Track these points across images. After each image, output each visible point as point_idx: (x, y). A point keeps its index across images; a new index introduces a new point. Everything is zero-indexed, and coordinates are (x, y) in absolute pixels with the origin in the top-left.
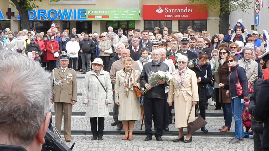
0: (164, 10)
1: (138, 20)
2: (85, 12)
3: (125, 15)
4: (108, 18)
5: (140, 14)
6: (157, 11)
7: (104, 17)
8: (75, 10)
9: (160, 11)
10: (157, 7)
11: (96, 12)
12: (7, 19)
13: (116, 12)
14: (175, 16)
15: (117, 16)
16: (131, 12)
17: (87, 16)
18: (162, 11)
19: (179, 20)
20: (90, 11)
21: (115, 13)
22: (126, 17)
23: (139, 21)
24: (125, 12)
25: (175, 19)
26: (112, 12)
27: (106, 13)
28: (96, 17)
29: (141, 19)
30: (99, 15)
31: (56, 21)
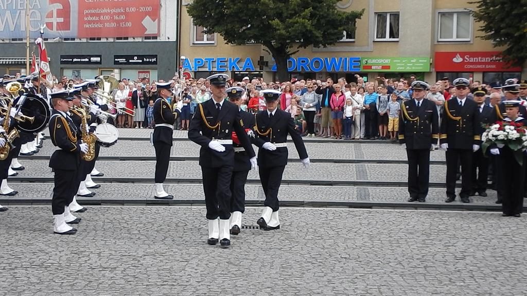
0: (464, 59)
1: (429, 71)
2: (360, 61)
3: (411, 65)
4: (389, 69)
5: (431, 64)
6: (455, 60)
7: (383, 67)
8: (346, 59)
9: (458, 60)
10: (454, 55)
11: (374, 61)
12: (258, 70)
13: (399, 61)
14: (479, 66)
15: (402, 66)
16: (420, 61)
17: (362, 66)
18: (460, 60)
19: (484, 72)
20: (366, 60)
21: (398, 63)
22: (413, 68)
23: (429, 73)
24: (412, 61)
25: (478, 71)
26: (395, 61)
27: (387, 62)
28: (373, 67)
29: (433, 70)
30: (377, 64)
31: (321, 73)
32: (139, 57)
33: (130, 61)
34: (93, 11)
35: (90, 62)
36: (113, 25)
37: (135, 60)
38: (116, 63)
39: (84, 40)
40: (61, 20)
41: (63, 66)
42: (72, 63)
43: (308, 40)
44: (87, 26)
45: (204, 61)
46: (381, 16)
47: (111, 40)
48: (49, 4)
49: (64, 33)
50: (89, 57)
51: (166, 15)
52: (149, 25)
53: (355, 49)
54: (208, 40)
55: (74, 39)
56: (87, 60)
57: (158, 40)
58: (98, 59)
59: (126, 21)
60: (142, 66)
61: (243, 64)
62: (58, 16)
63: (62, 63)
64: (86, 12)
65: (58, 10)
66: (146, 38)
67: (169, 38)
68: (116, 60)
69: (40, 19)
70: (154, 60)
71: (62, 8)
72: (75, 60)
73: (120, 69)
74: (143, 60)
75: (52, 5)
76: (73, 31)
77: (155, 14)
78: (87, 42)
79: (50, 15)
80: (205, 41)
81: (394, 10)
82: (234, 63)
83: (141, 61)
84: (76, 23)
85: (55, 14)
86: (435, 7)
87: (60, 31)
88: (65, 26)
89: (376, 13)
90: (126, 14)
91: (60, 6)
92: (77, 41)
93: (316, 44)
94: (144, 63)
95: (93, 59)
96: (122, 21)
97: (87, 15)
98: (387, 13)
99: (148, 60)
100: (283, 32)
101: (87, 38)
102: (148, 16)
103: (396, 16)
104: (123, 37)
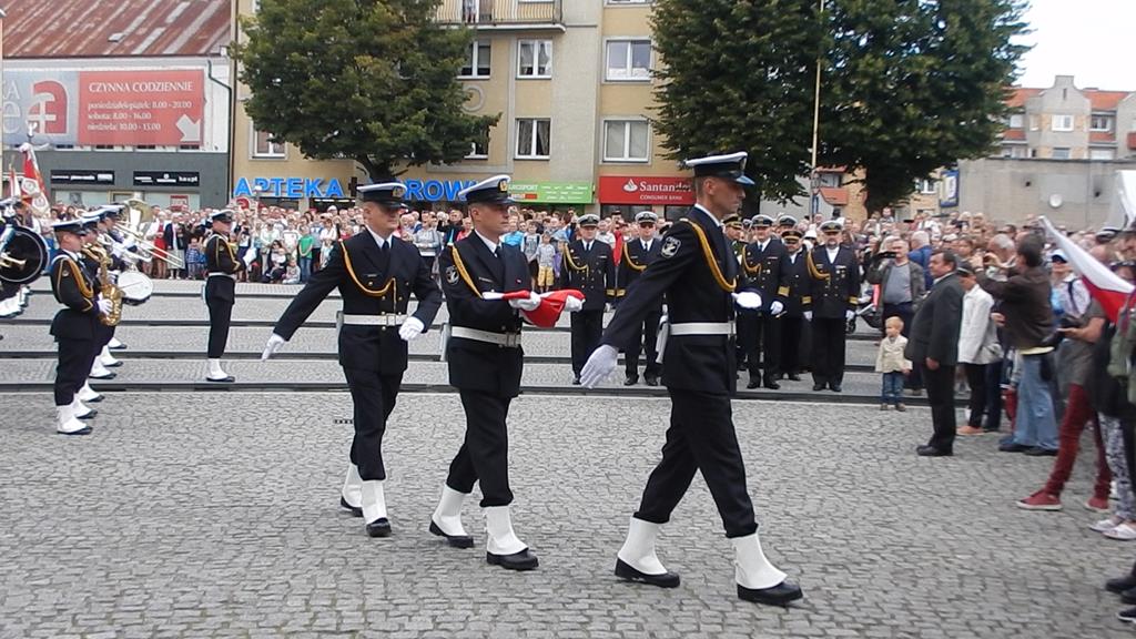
0: (639, 187)
1: (590, 202)
3: (567, 193)
4: (536, 198)
5: (594, 193)
6: (626, 188)
7: (527, 196)
9: (631, 187)
10: (625, 180)
12: (349, 196)
13: (550, 188)
14: (660, 198)
15: (552, 195)
16: (579, 188)
18: (634, 188)
19: (666, 206)
21: (548, 190)
23: (592, 205)
24: (567, 188)
25: (658, 203)
26: (543, 188)
27: (532, 188)
29: (597, 201)
30: (520, 192)
31: (439, 202)
32: (172, 175)
33: (159, 180)
34: (101, 106)
35: (96, 181)
36: (133, 127)
37: (166, 178)
38: (137, 183)
39: (88, 149)
40: (53, 118)
41: (54, 186)
42: (69, 181)
43: (422, 155)
44: (92, 127)
45: (269, 180)
46: (524, 124)
47: (129, 149)
48: (34, 94)
49: (57, 137)
50: (95, 173)
51: (212, 115)
52: (187, 128)
53: (488, 169)
54: (275, 152)
55: (71, 147)
56: (92, 178)
57: (201, 151)
58: (109, 177)
59: (151, 121)
60: (176, 188)
61: (326, 188)
62: (48, 111)
63: (54, 181)
64: (91, 106)
65: (48, 104)
66: (183, 147)
67: (216, 148)
68: (137, 178)
69: (19, 115)
70: (195, 179)
71: (53, 100)
72: (73, 177)
73: (143, 192)
74: (178, 180)
75: (37, 96)
76: (71, 133)
77: (196, 112)
78: (93, 152)
79: (36, 110)
80: (271, 154)
81: (543, 116)
82: (313, 186)
83: (174, 181)
84: (76, 121)
85: (43, 108)
86: (599, 113)
87: (50, 135)
88: (59, 126)
89: (518, 119)
90: (151, 110)
91: (51, 98)
92: (76, 149)
93: (435, 161)
94: (179, 183)
95: (102, 177)
96: (147, 121)
97: (92, 111)
98: (532, 119)
99: (185, 179)
100: (387, 141)
101: (92, 146)
102: (185, 116)
103: (545, 125)
104: (147, 144)
